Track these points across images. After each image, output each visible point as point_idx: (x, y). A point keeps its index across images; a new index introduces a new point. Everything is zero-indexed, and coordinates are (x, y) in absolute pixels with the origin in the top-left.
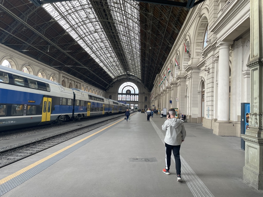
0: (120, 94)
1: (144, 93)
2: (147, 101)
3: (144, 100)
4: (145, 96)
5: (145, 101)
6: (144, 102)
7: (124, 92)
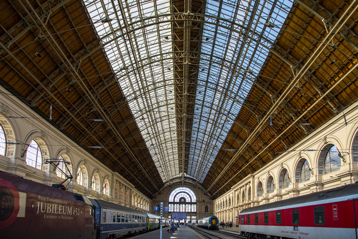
0: (171, 203)
1: (204, 201)
2: (208, 211)
3: (204, 210)
4: (206, 205)
5: (206, 211)
6: (204, 213)
7: (177, 200)
